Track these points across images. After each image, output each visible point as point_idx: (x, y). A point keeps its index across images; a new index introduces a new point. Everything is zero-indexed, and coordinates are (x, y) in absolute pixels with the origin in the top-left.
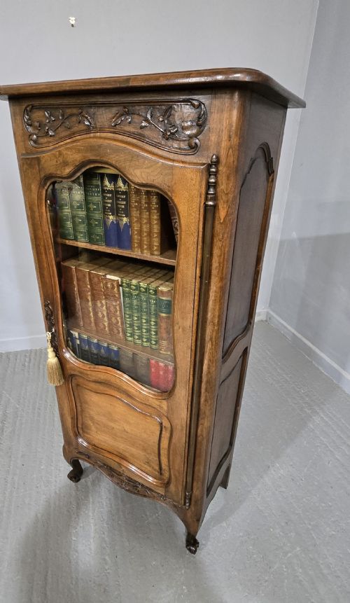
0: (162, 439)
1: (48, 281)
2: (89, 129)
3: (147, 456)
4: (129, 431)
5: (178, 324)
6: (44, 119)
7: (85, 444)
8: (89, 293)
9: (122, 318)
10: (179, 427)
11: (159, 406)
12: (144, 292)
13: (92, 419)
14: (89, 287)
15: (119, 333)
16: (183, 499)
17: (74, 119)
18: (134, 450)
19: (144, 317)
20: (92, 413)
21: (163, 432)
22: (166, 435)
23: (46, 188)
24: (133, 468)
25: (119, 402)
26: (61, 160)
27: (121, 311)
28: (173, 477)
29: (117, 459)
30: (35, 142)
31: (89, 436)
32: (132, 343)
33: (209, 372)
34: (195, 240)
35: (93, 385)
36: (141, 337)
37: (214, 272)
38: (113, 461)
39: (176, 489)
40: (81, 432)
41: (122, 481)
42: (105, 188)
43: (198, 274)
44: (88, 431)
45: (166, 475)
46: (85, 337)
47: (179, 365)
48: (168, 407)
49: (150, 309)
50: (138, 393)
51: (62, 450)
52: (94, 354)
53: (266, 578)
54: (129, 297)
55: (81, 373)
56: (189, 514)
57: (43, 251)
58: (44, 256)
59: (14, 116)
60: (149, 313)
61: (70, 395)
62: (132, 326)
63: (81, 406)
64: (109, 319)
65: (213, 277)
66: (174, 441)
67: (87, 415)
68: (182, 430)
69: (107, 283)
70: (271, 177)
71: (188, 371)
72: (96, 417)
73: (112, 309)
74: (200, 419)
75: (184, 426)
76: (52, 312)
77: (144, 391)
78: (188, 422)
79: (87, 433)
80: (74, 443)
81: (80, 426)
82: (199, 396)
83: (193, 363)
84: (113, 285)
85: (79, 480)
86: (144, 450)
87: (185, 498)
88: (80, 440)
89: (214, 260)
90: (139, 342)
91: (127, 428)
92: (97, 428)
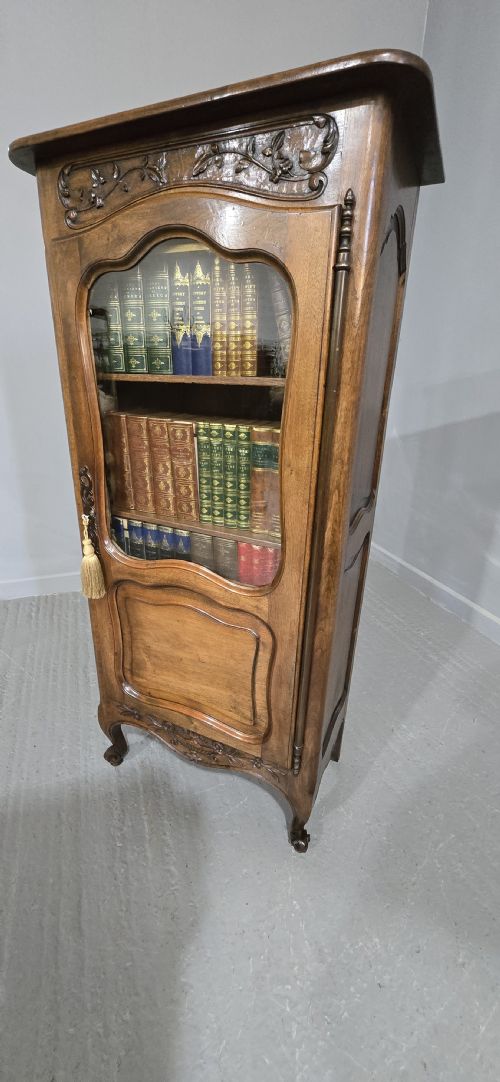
0: (259, 664)
1: (87, 435)
2: (158, 186)
3: (234, 696)
4: (206, 659)
5: (289, 466)
6: (88, 184)
7: (135, 694)
8: (147, 454)
9: (195, 486)
10: (287, 637)
11: (257, 607)
12: (231, 438)
13: (148, 649)
14: (146, 443)
15: (190, 510)
16: (290, 758)
17: (135, 175)
18: (213, 691)
19: (230, 479)
20: (148, 640)
21: (260, 653)
22: (264, 656)
23: (89, 286)
24: (210, 721)
25: (192, 614)
26: (115, 236)
27: (194, 474)
28: (274, 723)
29: (186, 711)
30: (74, 221)
31: (140, 680)
32: (210, 524)
33: (333, 542)
34: (320, 326)
35: (151, 594)
36: (223, 514)
37: (346, 377)
38: (178, 715)
39: (279, 744)
40: (128, 675)
41: (191, 748)
42: (176, 284)
43: (322, 382)
44: (141, 672)
45: (263, 723)
46: (138, 524)
47: (289, 534)
48: (270, 606)
49: (239, 465)
50: (222, 593)
51: (96, 713)
52: (152, 549)
53: (413, 879)
54: (206, 450)
55: (133, 575)
56: (297, 783)
57: (80, 387)
58: (82, 394)
59: (43, 186)
60: (237, 472)
61: (114, 614)
62: (210, 496)
63: (131, 633)
64: (176, 489)
65: (342, 386)
66: (277, 661)
67: (140, 645)
68: (291, 641)
69: (175, 431)
70: (401, 279)
71: (304, 540)
72: (154, 647)
73: (182, 472)
74: (318, 620)
75: (295, 633)
76: (90, 483)
77: (231, 587)
78: (301, 627)
79: (139, 676)
80: (117, 696)
81: (127, 666)
82: (318, 582)
83: (310, 528)
84: (184, 432)
85: (122, 761)
86: (229, 687)
87: (294, 756)
88: (127, 689)
89: (344, 359)
90: (220, 520)
91: (203, 654)
92: (154, 664)
